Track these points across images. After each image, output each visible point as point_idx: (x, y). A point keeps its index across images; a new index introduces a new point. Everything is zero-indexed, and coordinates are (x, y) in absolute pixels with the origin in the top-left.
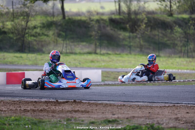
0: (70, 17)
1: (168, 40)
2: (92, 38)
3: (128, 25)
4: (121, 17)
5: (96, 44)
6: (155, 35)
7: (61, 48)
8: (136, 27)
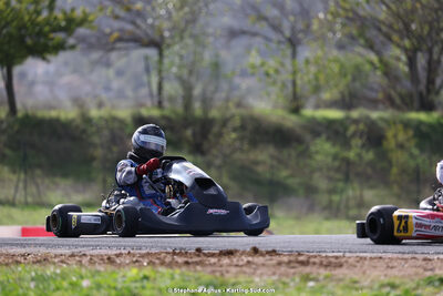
0: (30, 112)
1: (292, 176)
2: (95, 164)
3: (189, 133)
4: (167, 112)
5: (104, 181)
6: (256, 163)
7: (12, 191)
8: (211, 137)
